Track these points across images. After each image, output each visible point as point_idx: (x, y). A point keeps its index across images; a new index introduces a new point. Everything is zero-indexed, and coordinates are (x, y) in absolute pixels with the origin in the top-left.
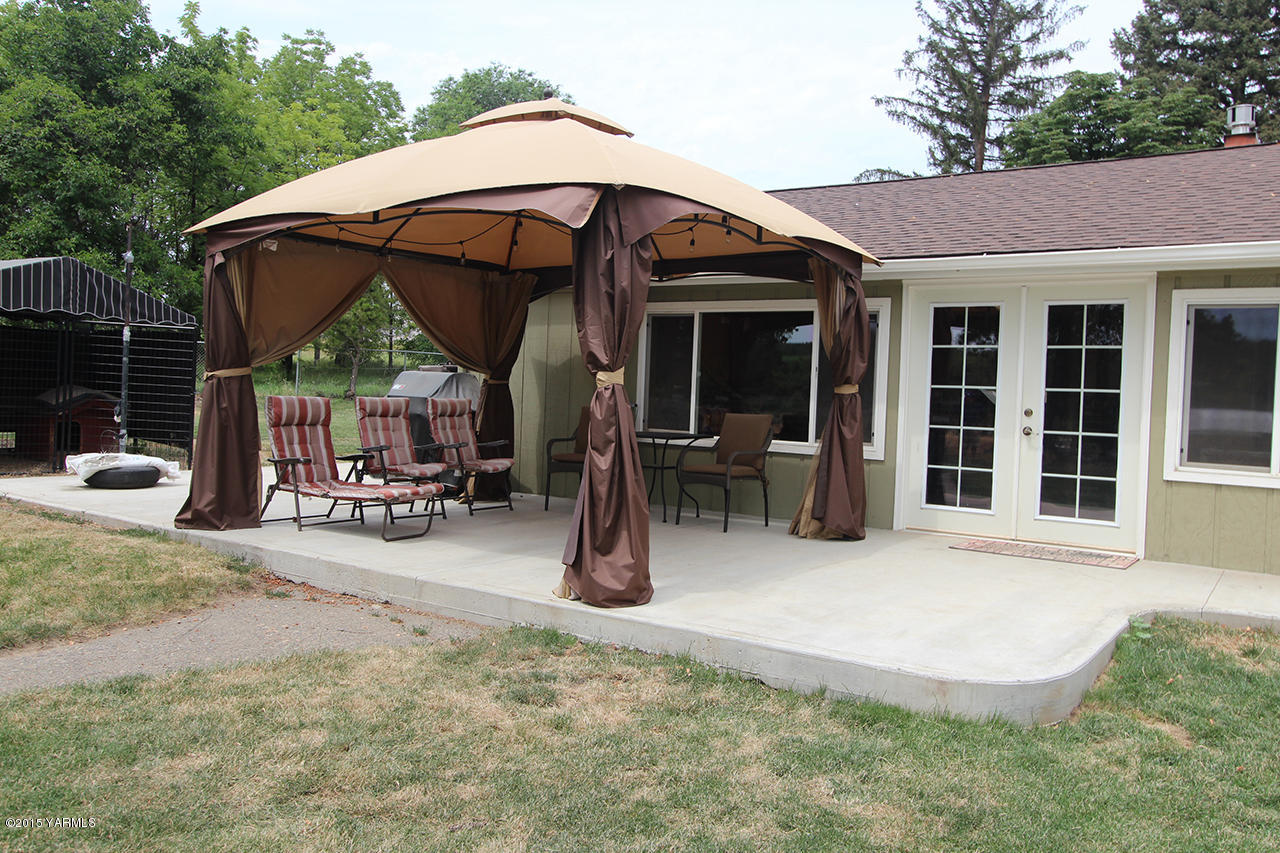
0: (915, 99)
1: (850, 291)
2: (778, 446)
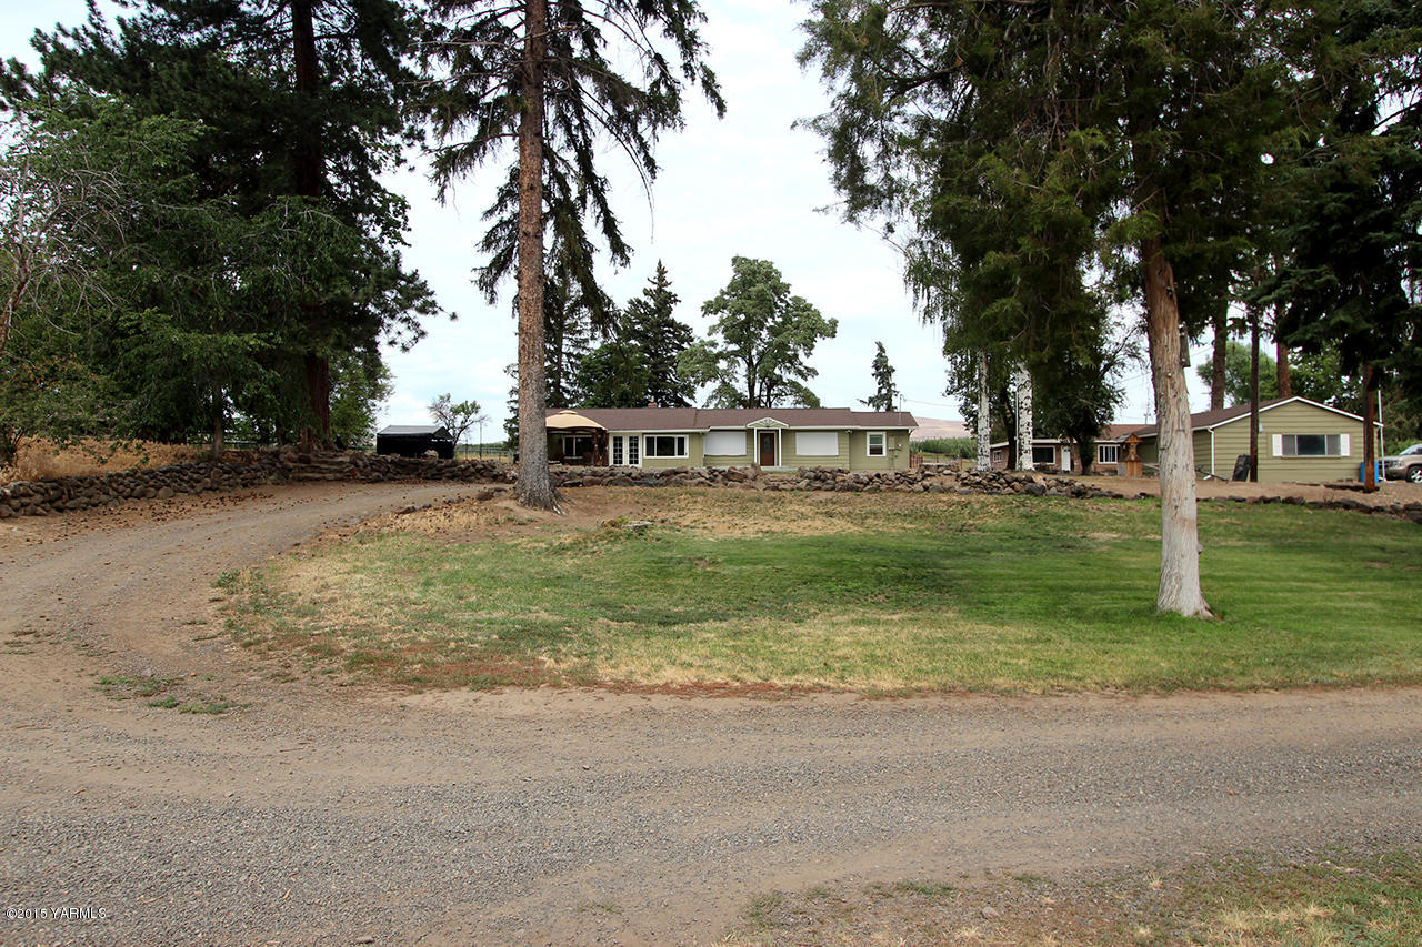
1: (604, 434)
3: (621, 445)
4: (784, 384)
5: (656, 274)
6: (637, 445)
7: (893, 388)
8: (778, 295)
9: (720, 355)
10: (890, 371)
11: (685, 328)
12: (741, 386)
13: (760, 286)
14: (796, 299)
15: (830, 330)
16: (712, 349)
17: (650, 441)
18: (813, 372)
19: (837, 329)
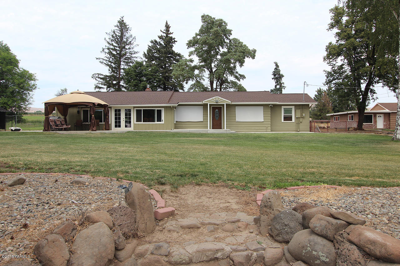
0: (105, 59)
1: (107, 108)
2: (100, 123)
3: (120, 115)
4: (229, 83)
5: (165, 28)
6: (130, 115)
7: (283, 85)
8: (225, 35)
9: (195, 67)
10: (281, 76)
11: (179, 55)
12: (206, 83)
13: (215, 29)
14: (235, 40)
15: (252, 54)
16: (191, 63)
17: (138, 112)
18: (243, 77)
19: (256, 54)
